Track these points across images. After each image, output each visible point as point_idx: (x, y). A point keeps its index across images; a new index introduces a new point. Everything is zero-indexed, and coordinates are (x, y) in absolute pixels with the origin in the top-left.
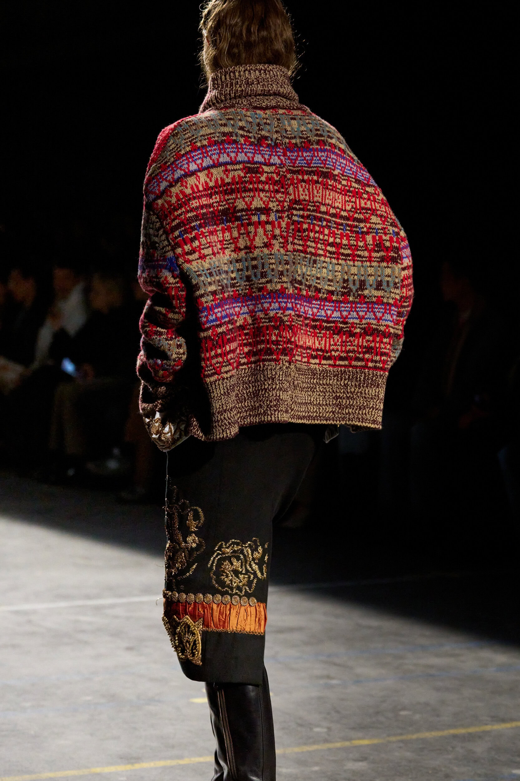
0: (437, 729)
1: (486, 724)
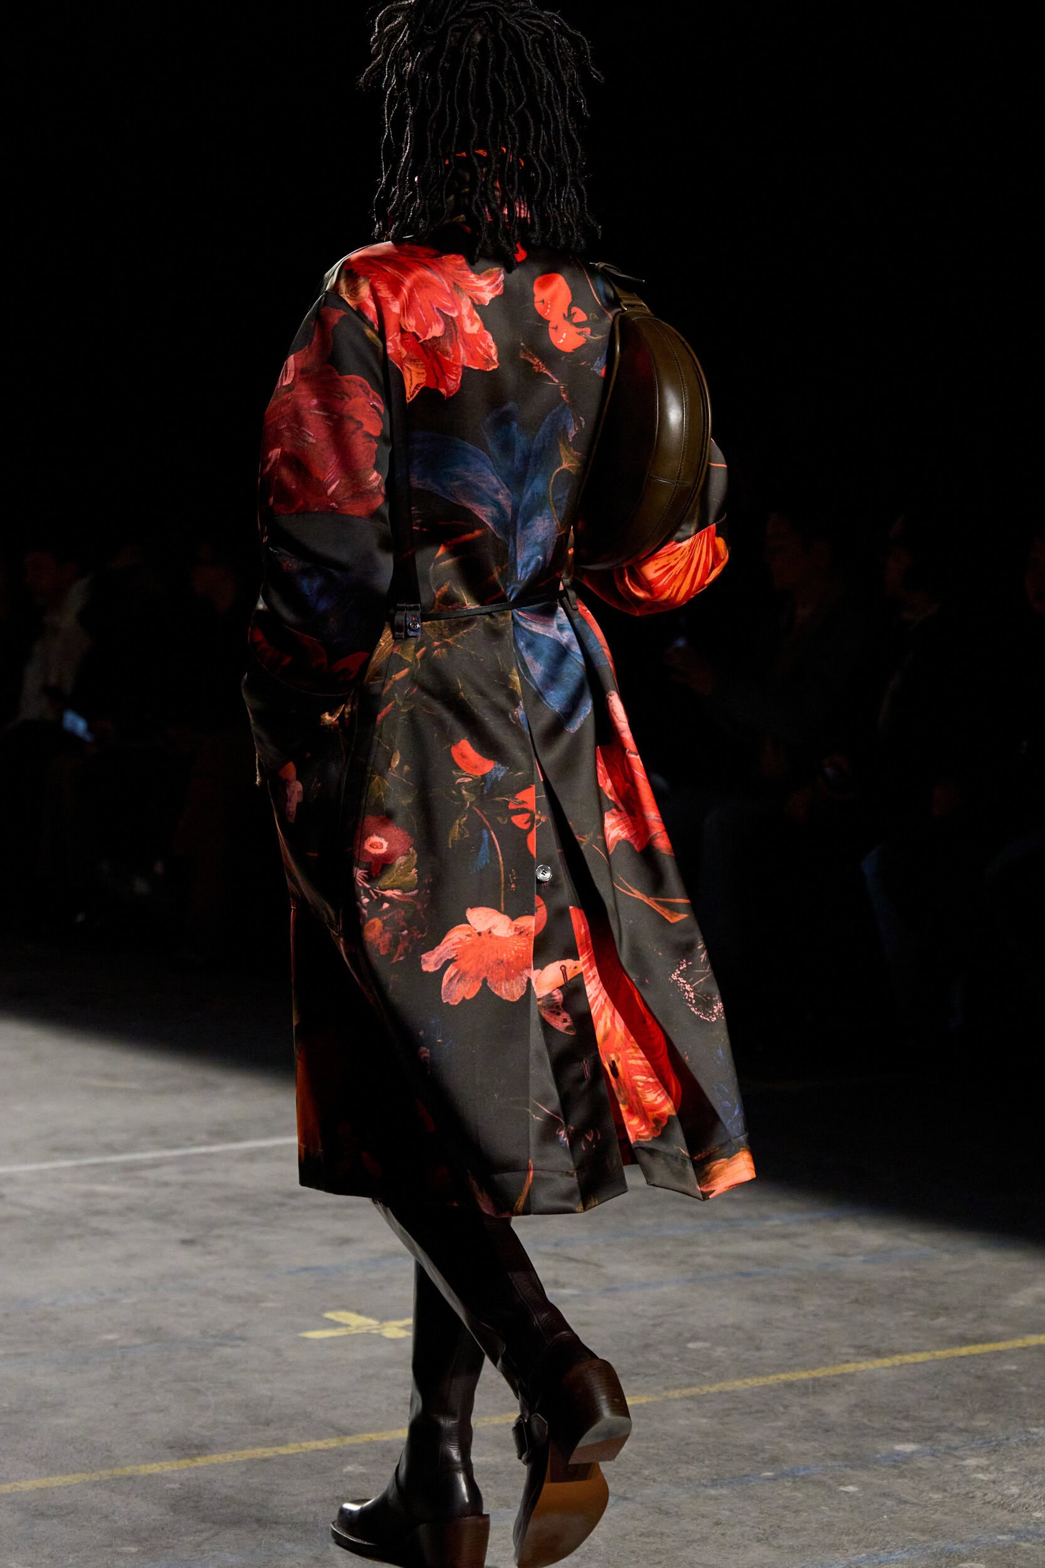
0: (758, 1374)
1: (848, 1362)
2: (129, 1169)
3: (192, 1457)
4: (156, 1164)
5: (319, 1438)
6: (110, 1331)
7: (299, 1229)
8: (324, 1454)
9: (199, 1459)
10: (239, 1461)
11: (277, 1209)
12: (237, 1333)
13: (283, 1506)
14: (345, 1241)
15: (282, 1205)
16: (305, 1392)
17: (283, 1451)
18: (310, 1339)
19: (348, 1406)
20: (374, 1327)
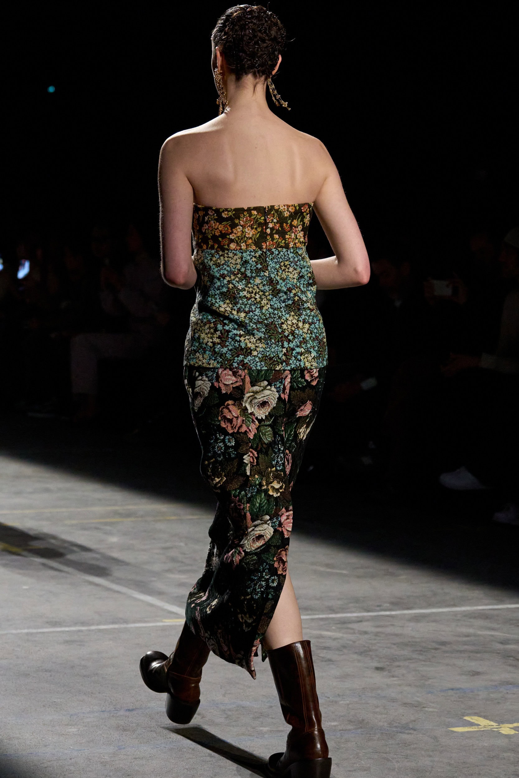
2: (344, 622)
4: (360, 620)
6: (334, 720)
7: (447, 665)
11: (433, 651)
12: (411, 726)
14: (476, 673)
15: (436, 649)
16: (453, 764)
18: (455, 732)
19: (480, 774)
20: (495, 727)
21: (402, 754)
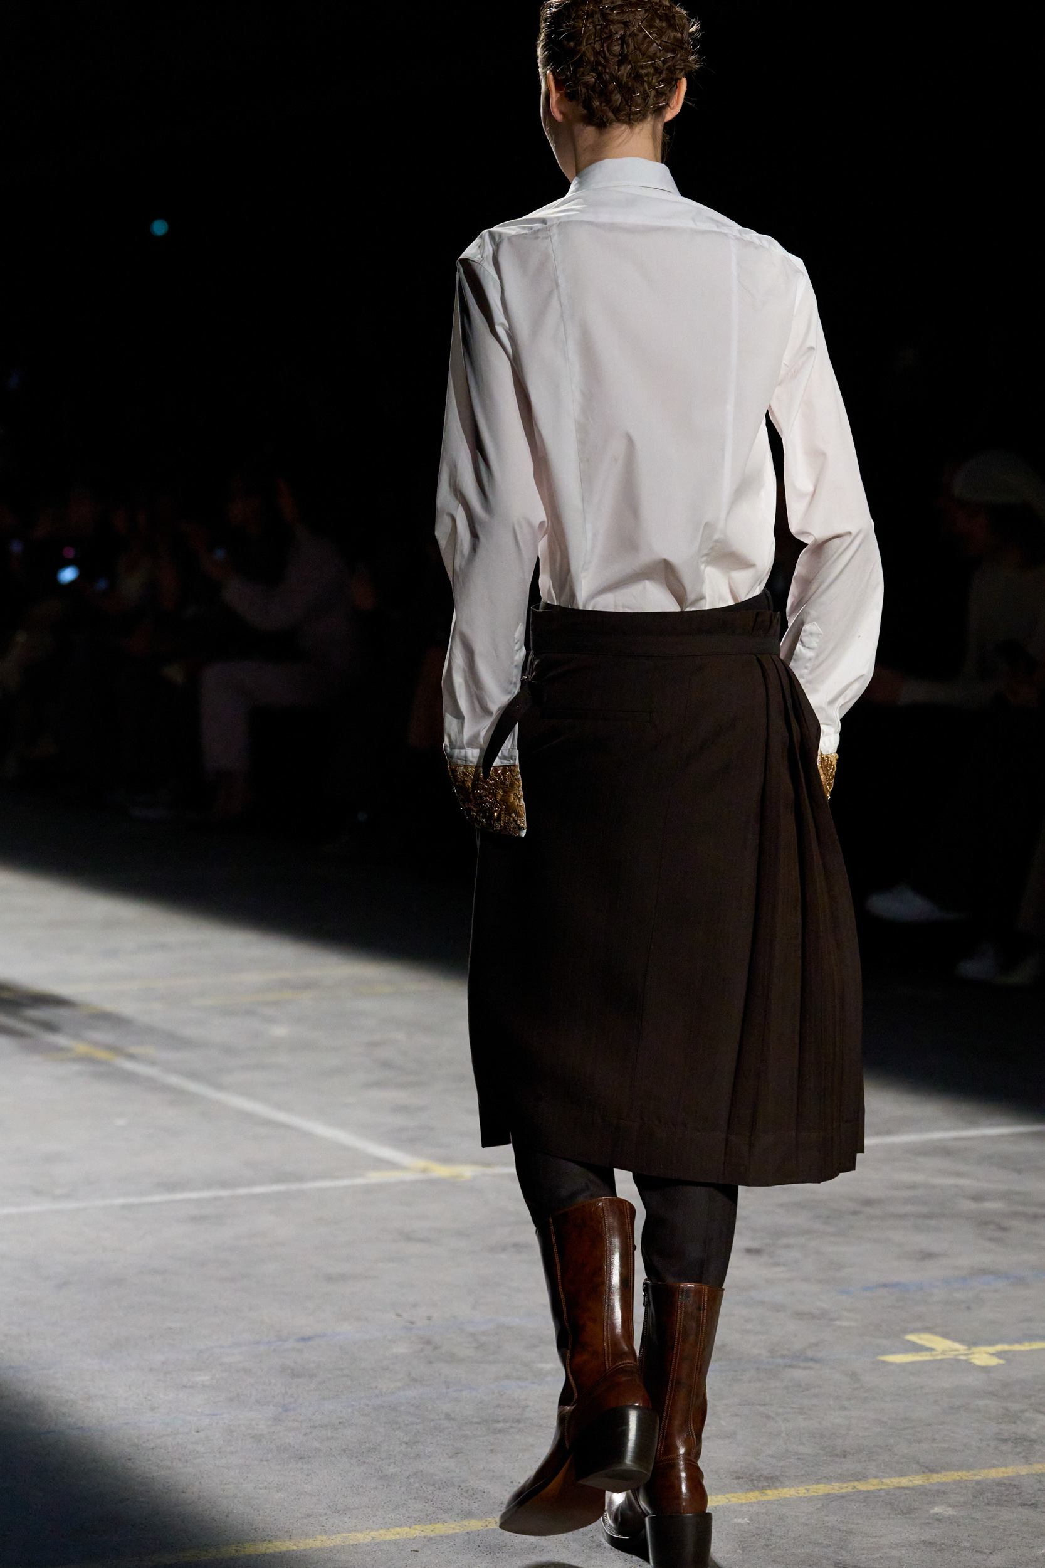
3: (762, 1489)
5: (902, 1474)
7: (876, 1241)
8: (907, 1492)
9: (769, 1492)
10: (813, 1496)
12: (810, 1354)
13: (864, 1549)
14: (926, 1256)
15: (855, 1213)
16: (886, 1423)
17: (862, 1486)
18: (892, 1364)
19: (934, 1439)
20: (962, 1352)
21: (794, 1406)
